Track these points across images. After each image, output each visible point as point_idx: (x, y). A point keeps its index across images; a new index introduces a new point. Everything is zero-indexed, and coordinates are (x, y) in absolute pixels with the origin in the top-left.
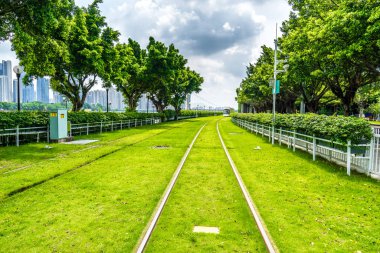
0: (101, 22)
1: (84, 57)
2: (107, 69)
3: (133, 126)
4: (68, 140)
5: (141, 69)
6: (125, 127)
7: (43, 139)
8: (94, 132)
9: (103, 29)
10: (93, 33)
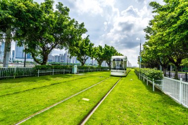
0: (89, 42)
1: (83, 51)
2: (90, 54)
3: (99, 71)
4: (77, 73)
5: (102, 54)
6: (96, 71)
7: (71, 73)
8: (86, 72)
9: (89, 43)
10: (87, 45)
